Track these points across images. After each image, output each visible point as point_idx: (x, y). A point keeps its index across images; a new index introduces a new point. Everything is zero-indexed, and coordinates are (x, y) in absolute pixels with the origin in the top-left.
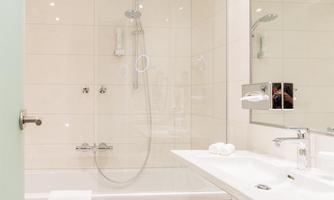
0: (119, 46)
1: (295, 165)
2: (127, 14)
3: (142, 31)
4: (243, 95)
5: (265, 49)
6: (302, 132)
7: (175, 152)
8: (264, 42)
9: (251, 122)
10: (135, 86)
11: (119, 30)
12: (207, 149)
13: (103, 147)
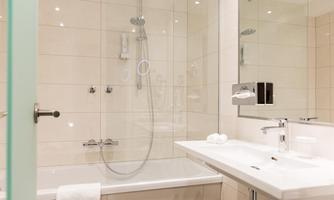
0: (124, 50)
1: (277, 149)
2: (133, 21)
3: (145, 38)
4: (233, 94)
5: (245, 57)
6: (283, 121)
7: (179, 143)
8: (245, 52)
9: (239, 116)
10: (139, 86)
11: (124, 35)
12: (205, 139)
13: (109, 143)
